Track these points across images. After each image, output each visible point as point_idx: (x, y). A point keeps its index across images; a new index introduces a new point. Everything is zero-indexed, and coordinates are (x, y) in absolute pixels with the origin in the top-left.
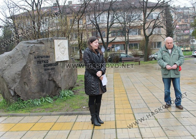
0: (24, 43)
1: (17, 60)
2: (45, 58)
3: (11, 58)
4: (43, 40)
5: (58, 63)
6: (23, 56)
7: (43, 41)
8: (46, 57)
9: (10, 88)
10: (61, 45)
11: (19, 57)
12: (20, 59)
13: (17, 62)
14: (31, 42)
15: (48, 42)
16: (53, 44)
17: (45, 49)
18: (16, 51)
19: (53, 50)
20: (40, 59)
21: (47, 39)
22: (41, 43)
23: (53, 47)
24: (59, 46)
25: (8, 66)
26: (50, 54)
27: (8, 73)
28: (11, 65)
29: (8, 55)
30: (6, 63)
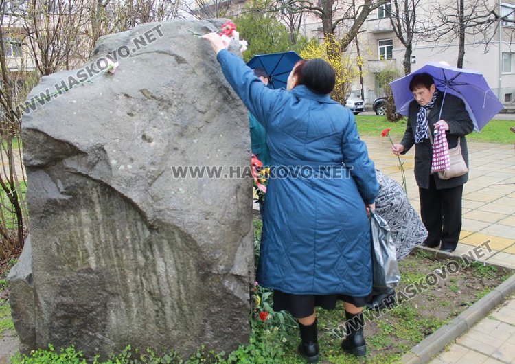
1: (205, 117)
3: (166, 108)
6: (221, 96)
11: (207, 98)
12: (213, 110)
18: (175, 65)
25: (168, 150)
29: (141, 91)
30: (144, 137)
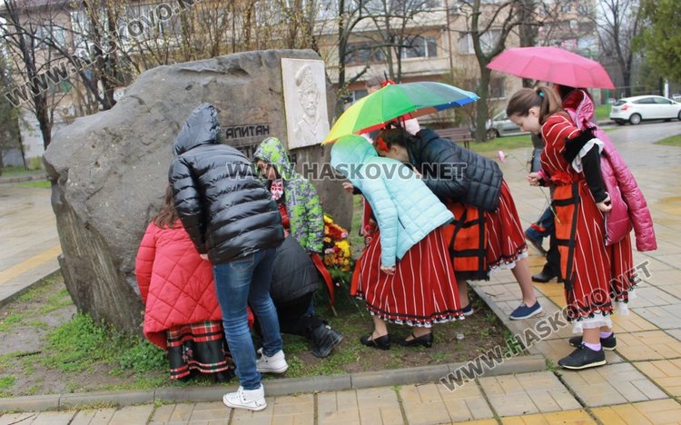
0: (170, 72)
1: (148, 148)
2: (255, 136)
3: (118, 141)
4: (245, 59)
5: (295, 155)
6: (170, 130)
7: (243, 63)
8: (257, 132)
9: (129, 273)
10: (304, 83)
11: (155, 133)
12: (158, 142)
13: (149, 157)
14: (194, 68)
15: (262, 68)
16: (278, 76)
17: (252, 97)
18: (135, 107)
19: (280, 102)
20: (238, 138)
21: (258, 54)
22: (237, 70)
23: (279, 90)
24: (298, 83)
25: (109, 174)
26: (270, 120)
27: (111, 204)
28: (122, 169)
29: (105, 129)
30: (97, 163)
